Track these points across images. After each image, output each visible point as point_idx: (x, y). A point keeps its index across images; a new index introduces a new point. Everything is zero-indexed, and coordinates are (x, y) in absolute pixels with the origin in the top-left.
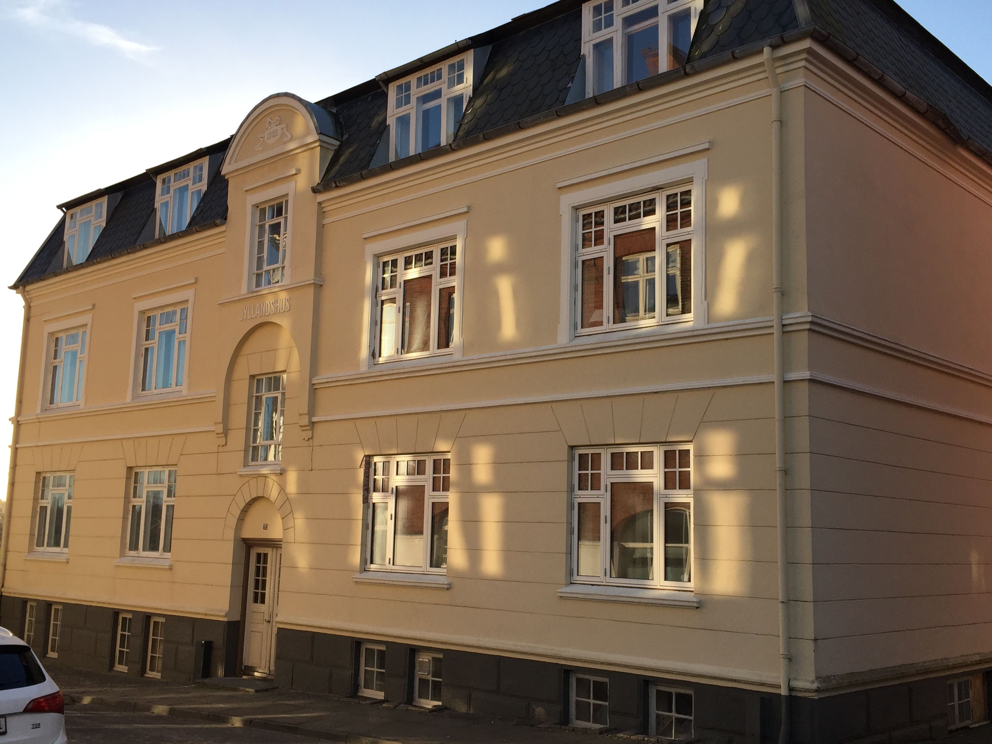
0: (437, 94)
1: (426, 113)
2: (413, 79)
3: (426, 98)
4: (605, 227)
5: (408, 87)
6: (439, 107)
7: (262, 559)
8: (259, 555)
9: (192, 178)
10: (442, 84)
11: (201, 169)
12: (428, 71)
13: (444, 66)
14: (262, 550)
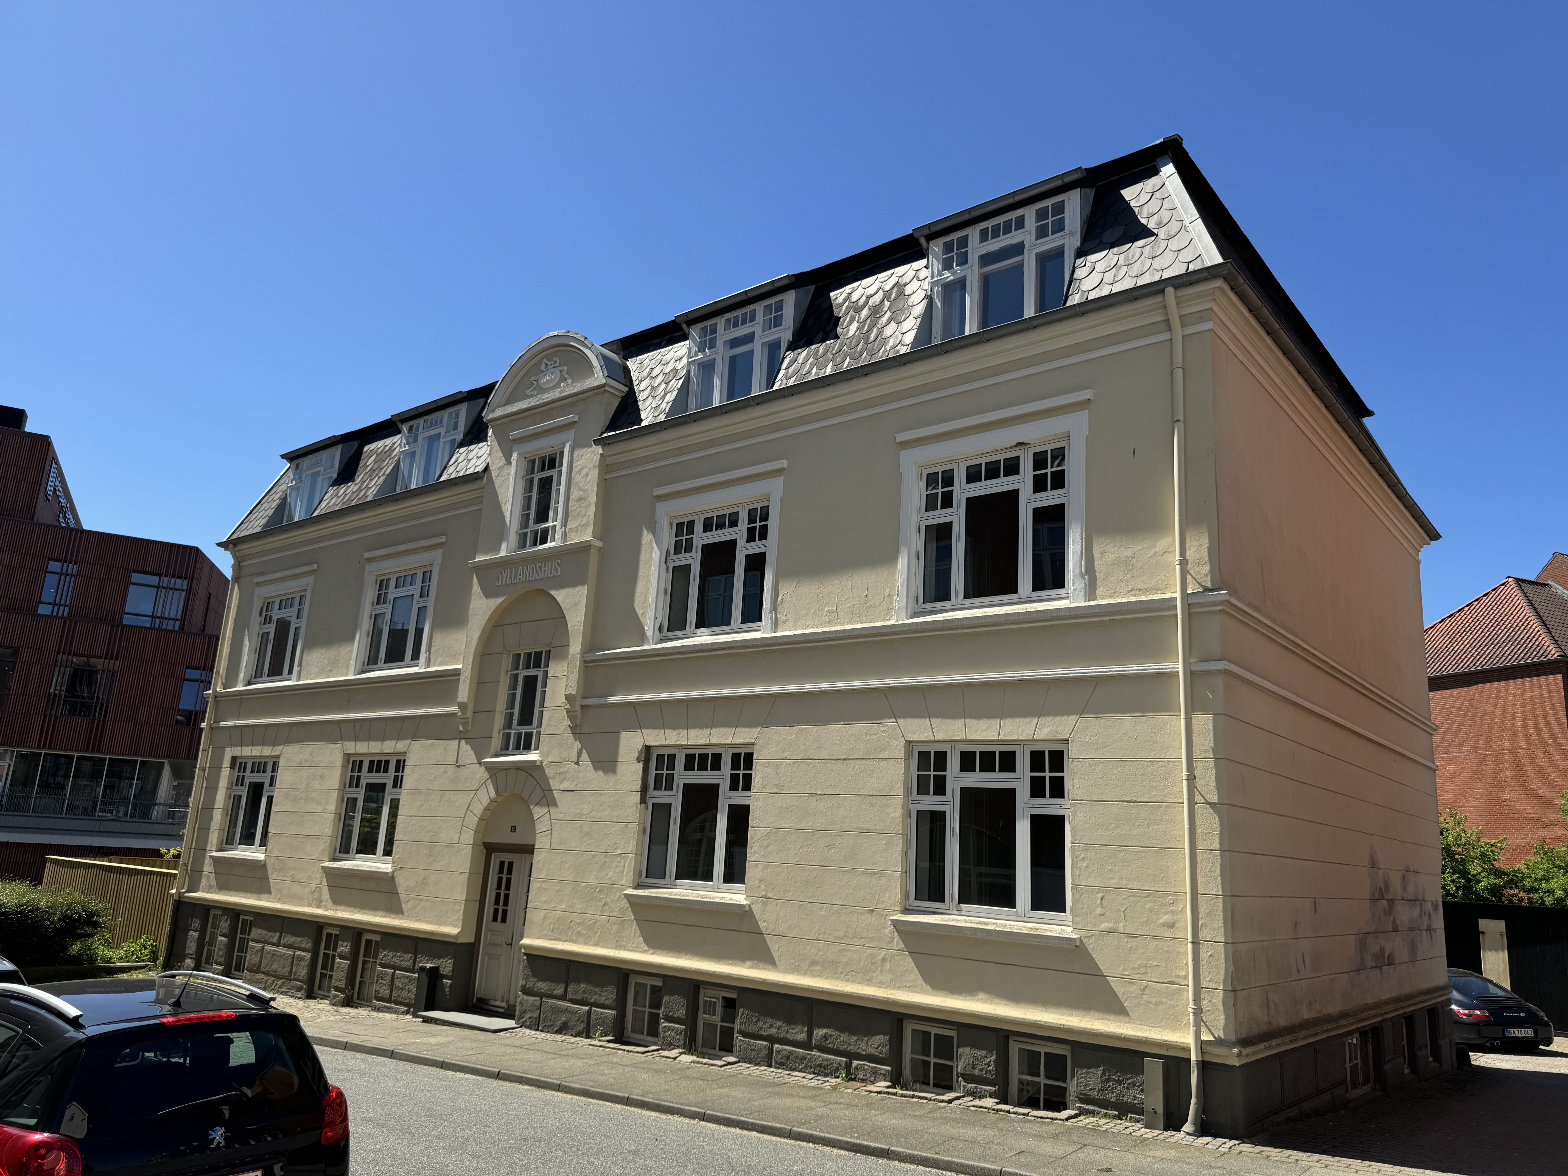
0: (749, 338)
1: (733, 360)
2: (720, 321)
3: (734, 343)
4: (955, 488)
5: (714, 331)
6: (751, 353)
7: (507, 869)
8: (502, 863)
9: (445, 425)
10: (756, 327)
11: (457, 416)
12: (739, 312)
13: (759, 308)
14: (507, 857)
